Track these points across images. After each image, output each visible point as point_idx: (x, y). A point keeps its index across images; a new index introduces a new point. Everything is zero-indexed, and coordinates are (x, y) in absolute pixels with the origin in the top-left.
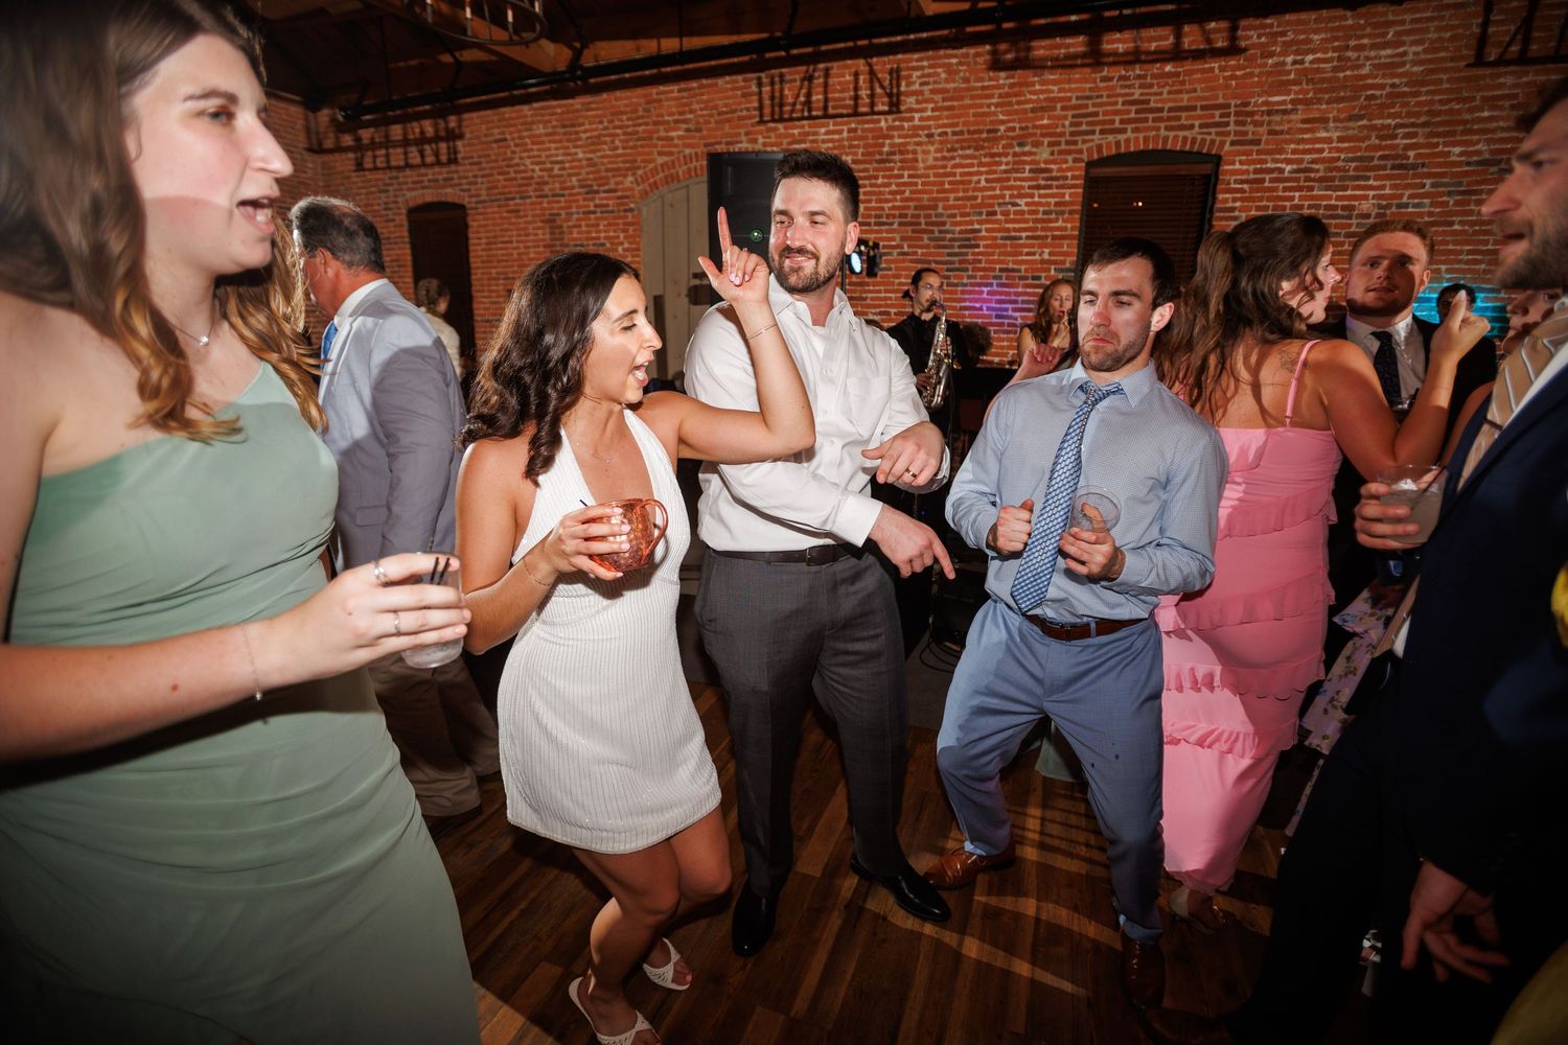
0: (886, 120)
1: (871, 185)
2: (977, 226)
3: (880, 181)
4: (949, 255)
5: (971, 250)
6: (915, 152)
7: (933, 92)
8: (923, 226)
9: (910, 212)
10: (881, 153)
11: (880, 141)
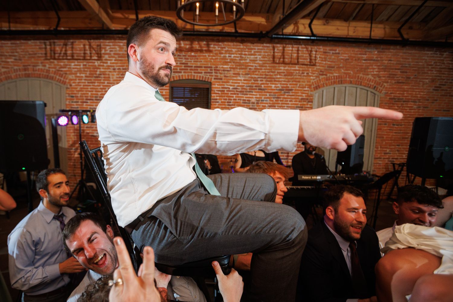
0: (97, 63)
1: (93, 86)
3: (96, 84)
6: (109, 75)
7: (115, 54)
10: (96, 74)
11: (96, 70)
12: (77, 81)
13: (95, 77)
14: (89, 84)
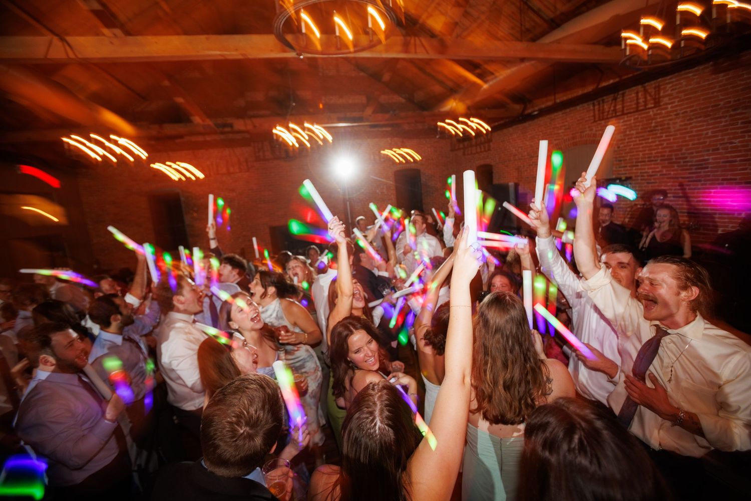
0: (653, 111)
1: (646, 143)
2: (706, 157)
3: (650, 141)
4: (689, 173)
5: (703, 170)
6: (668, 124)
7: (679, 92)
8: (674, 160)
9: (667, 154)
10: (650, 127)
11: (650, 121)
12: (627, 141)
13: (649, 131)
14: (641, 142)
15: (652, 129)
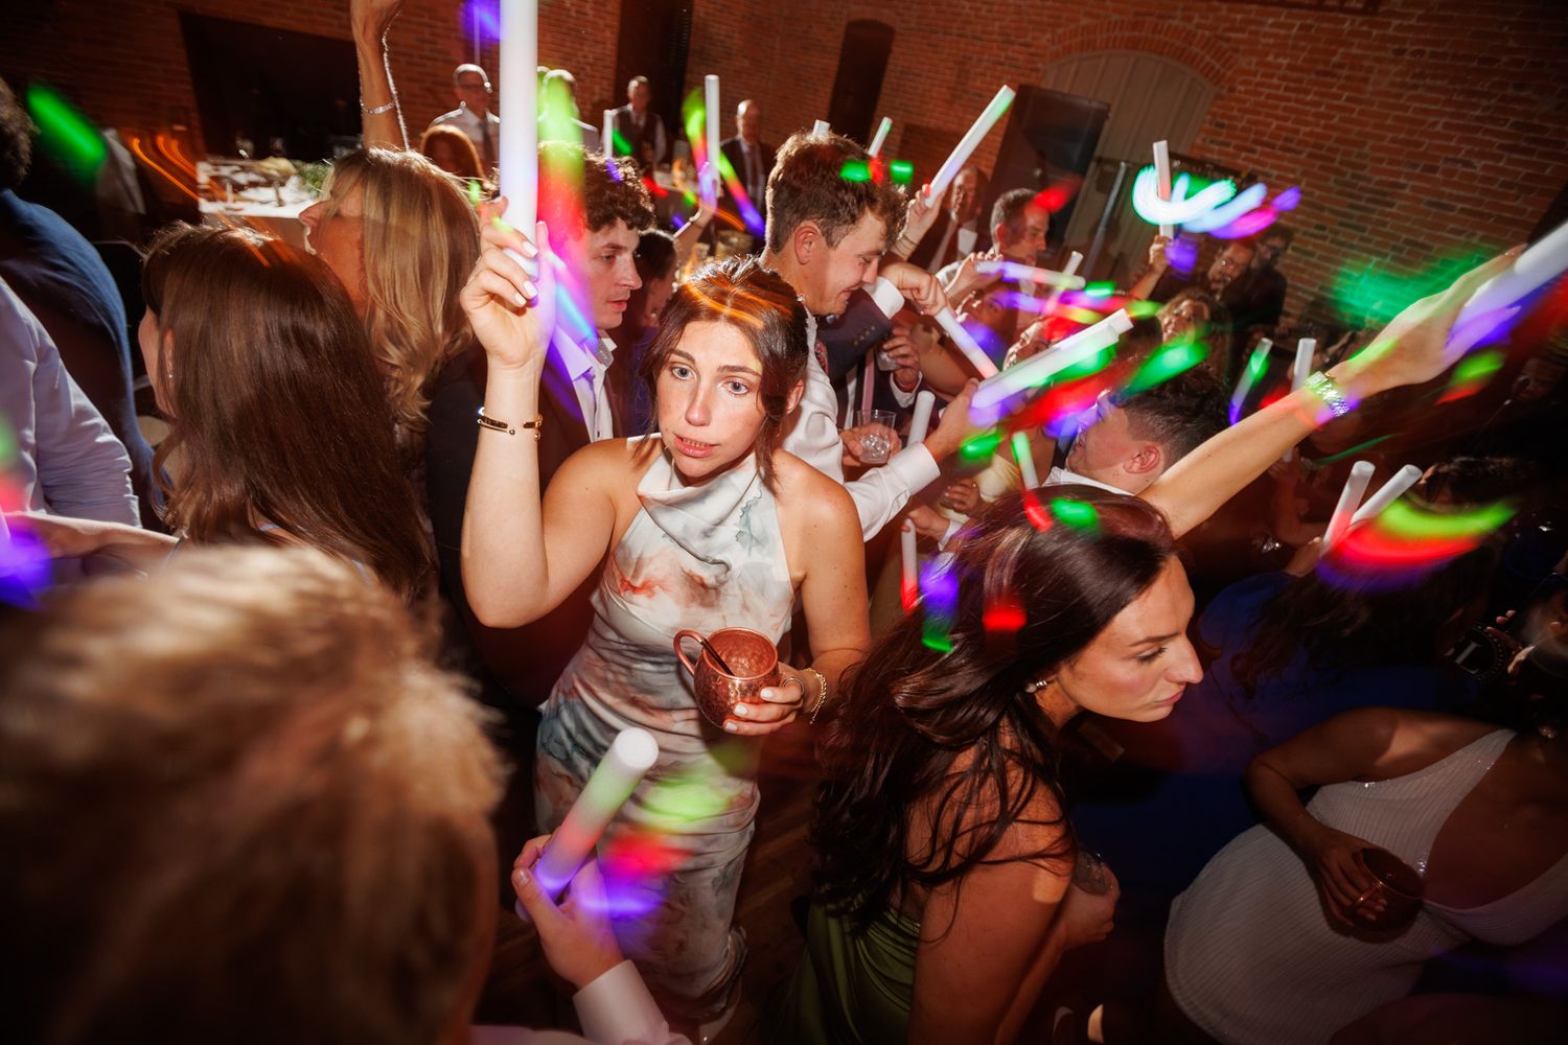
0: (1353, 22)
1: (1297, 101)
2: (1402, 181)
3: (1309, 98)
4: (1351, 206)
5: (1380, 208)
6: (1370, 70)
8: (1336, 165)
9: (1330, 143)
10: (1327, 63)
11: (1333, 47)
12: (1258, 79)
13: (1319, 73)
14: (1287, 94)
15: (1329, 69)
